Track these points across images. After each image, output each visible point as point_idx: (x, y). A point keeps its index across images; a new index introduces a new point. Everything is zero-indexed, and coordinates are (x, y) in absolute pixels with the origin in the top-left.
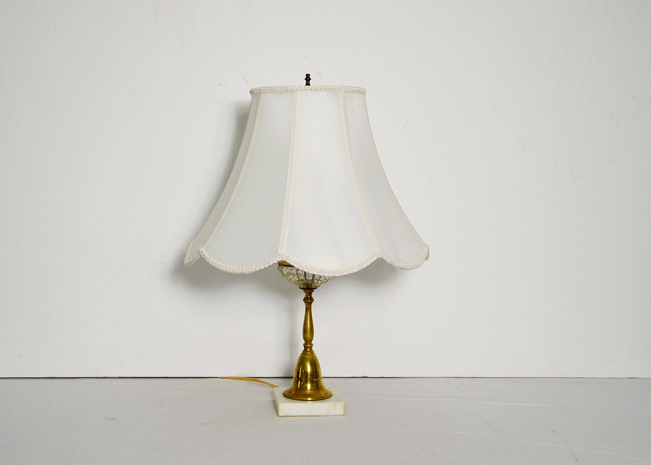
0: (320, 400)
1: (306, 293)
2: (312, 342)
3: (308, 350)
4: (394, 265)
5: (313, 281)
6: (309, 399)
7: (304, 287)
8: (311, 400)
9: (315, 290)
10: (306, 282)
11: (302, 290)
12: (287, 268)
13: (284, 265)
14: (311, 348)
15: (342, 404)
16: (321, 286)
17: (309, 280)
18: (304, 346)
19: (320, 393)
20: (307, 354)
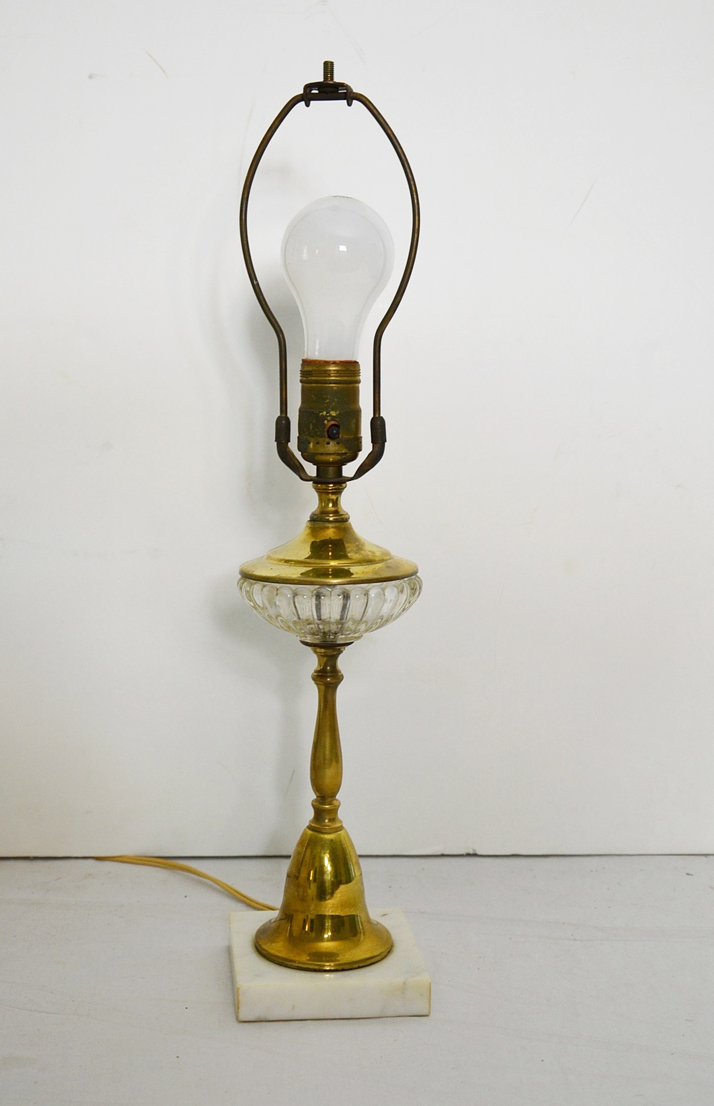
1: (320, 656)
3: (327, 819)
5: (342, 624)
6: (328, 966)
7: (317, 642)
9: (347, 648)
10: (321, 627)
11: (309, 648)
12: (264, 586)
13: (256, 576)
14: (333, 814)
16: (363, 637)
17: (329, 623)
20: (324, 829)
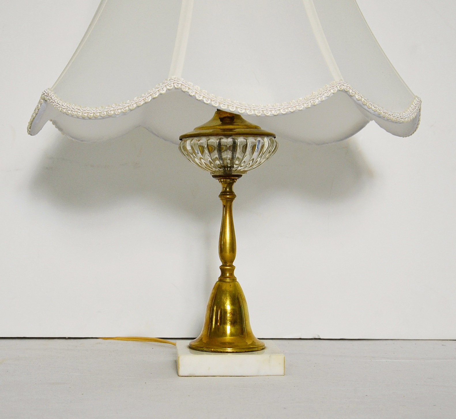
0: (245, 352)
1: (224, 183)
2: (234, 264)
3: (228, 275)
4: (366, 107)
6: (229, 350)
7: (220, 175)
8: (231, 351)
9: (238, 179)
10: (223, 163)
14: (231, 272)
15: (281, 357)
17: (226, 161)
18: (220, 269)
19: (245, 341)
20: (227, 281)
